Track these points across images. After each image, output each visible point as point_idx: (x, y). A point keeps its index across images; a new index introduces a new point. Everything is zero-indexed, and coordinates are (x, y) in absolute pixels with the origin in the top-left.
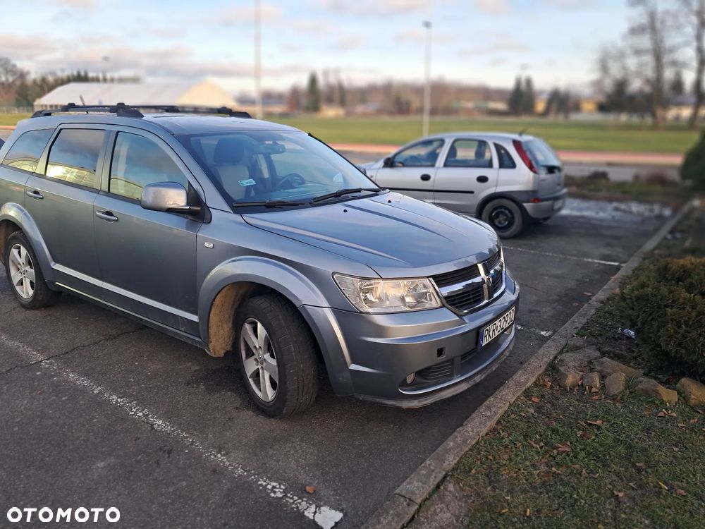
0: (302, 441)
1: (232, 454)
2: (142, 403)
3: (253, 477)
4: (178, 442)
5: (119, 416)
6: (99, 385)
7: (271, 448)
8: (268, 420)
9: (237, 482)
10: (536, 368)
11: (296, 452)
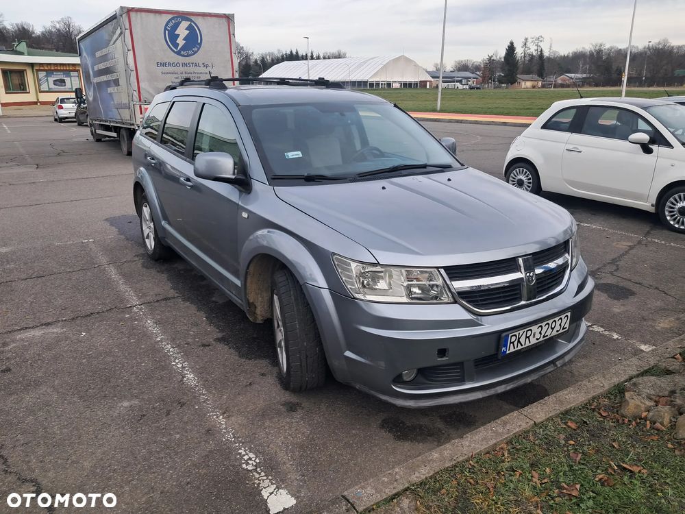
0: (302, 418)
1: (233, 418)
2: (187, 355)
3: (237, 445)
4: (195, 397)
5: (163, 363)
6: (163, 333)
7: (269, 420)
8: (283, 391)
9: (221, 445)
10: (596, 387)
11: (290, 428)
